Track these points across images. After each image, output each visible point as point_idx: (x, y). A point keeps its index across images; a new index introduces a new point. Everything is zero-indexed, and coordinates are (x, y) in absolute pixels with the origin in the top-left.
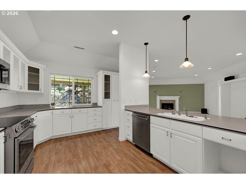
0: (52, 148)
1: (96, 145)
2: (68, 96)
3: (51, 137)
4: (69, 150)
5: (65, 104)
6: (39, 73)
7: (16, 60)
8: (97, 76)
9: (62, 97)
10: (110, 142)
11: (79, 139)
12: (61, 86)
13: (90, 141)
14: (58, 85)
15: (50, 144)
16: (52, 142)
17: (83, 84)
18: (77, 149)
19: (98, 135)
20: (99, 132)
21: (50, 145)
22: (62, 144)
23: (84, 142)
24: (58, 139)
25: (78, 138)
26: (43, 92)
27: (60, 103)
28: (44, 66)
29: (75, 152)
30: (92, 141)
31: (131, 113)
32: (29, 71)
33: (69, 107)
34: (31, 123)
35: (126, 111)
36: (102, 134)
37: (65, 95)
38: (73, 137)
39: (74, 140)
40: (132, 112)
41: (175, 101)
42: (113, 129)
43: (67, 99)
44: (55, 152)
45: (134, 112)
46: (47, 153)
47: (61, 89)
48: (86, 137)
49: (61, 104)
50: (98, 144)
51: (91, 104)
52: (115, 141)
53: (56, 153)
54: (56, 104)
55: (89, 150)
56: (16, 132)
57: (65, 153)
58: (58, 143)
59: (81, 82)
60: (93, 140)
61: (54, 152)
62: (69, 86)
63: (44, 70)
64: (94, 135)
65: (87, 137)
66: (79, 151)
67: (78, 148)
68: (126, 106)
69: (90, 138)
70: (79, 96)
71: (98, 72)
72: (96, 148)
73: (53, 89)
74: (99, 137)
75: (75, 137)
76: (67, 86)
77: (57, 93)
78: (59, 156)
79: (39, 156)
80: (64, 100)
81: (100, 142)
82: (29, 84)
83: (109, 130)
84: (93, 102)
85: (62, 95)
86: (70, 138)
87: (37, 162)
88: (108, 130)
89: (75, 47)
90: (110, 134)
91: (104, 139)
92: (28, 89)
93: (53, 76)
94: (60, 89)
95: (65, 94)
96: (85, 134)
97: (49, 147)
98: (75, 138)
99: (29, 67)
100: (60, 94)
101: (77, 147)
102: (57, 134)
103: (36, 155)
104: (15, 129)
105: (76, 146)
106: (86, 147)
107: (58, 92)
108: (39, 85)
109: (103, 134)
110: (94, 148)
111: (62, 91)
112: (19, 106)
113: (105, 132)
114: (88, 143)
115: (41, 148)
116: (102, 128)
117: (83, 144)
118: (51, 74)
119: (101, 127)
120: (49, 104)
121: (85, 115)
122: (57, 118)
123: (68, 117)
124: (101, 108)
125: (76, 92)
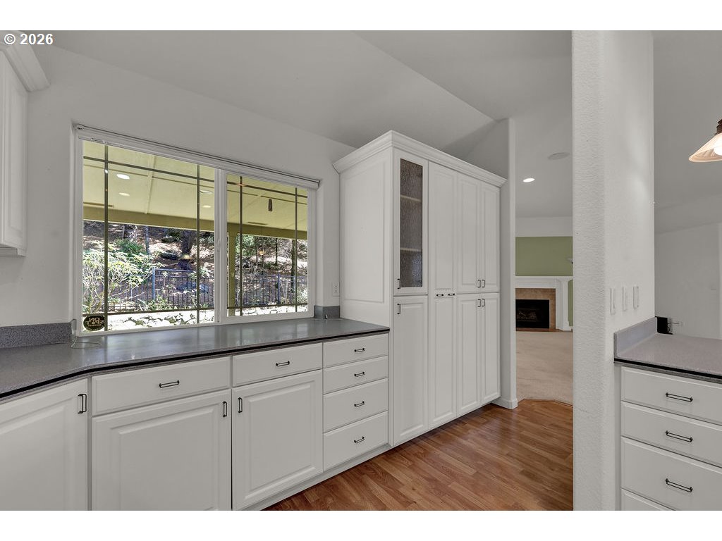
2: (165, 274)
9: (141, 280)
12: (135, 240)
14: (124, 238)
35: (627, 371)
37: (154, 271)
41: (554, 291)
43: (159, 285)
47: (134, 250)
62: (163, 241)
70: (208, 275)
76: (158, 241)
77: (121, 263)
80: (147, 288)
84: (321, 305)
85: (141, 270)
94: (130, 250)
95: (153, 267)
100: (130, 268)
107: (125, 258)
111: (140, 257)
116: (389, 445)
120: (69, 320)
121: (308, 386)
122: (123, 432)
123: (210, 411)
124: (385, 336)
125: (193, 263)
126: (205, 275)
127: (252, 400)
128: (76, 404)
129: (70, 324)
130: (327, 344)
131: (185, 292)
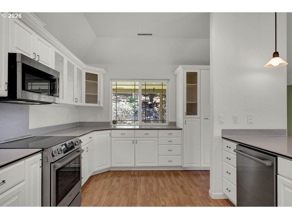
0: (107, 183)
1: (166, 195)
3: (109, 168)
4: (125, 192)
5: (137, 122)
6: (97, 80)
7: (71, 66)
8: (176, 76)
10: (191, 195)
11: (143, 179)
13: (158, 184)
14: (131, 96)
15: (106, 177)
16: (109, 175)
17: (154, 91)
18: (136, 194)
19: (173, 178)
20: (175, 173)
21: (106, 179)
22: (120, 181)
23: (149, 185)
24: (118, 172)
25: (143, 176)
26: (102, 105)
27: (132, 121)
28: (103, 70)
29: (132, 197)
30: (162, 185)
31: (234, 146)
32: (86, 79)
33: (134, 126)
34: (77, 146)
35: (224, 141)
36: (180, 178)
37: (137, 110)
38: (136, 173)
39: (137, 178)
40: (235, 144)
42: (203, 172)
44: (109, 190)
45: (241, 145)
46: (100, 190)
48: (153, 178)
49: (133, 123)
50: (170, 195)
51: (166, 124)
52: (200, 196)
53: (110, 193)
54: (127, 122)
55: (152, 200)
56: (53, 156)
57: (119, 196)
58: (116, 179)
59: (151, 87)
60: (164, 184)
61: (107, 190)
62: (144, 96)
63: (104, 75)
64: (167, 177)
65: (155, 177)
66: (138, 197)
67: (138, 192)
68: (223, 131)
69: (160, 180)
70: (157, 110)
71: (176, 69)
72: (163, 200)
73: (122, 101)
74: (175, 182)
75: (138, 174)
78: (111, 198)
79: (90, 191)
81: (173, 190)
82: (86, 96)
83: (195, 172)
84: (170, 121)
85: (134, 109)
86: (132, 174)
87: (87, 199)
88: (193, 172)
89: (139, 34)
90: (195, 180)
91: (182, 187)
92: (86, 102)
93: (114, 83)
94: (132, 101)
95: (138, 107)
96: (154, 172)
97: (104, 181)
98: (138, 176)
99: (86, 73)
100: (130, 108)
101: (137, 190)
102: (116, 164)
103: (88, 189)
104: (52, 152)
105: (135, 189)
106: (149, 193)
108: (97, 96)
109: (182, 178)
110: (161, 199)
111: (134, 104)
112: (80, 123)
113: (187, 174)
114: (155, 188)
115: (95, 181)
116: (182, 167)
117: (146, 188)
118: (111, 79)
119: (181, 165)
120: (110, 121)
121: (153, 141)
122: (116, 142)
123: (130, 142)
124: (181, 131)
125: (154, 105)
126: (156, 110)
127: (139, 141)
128: (109, 135)
129: (110, 122)
130: (159, 131)
131: (148, 117)
